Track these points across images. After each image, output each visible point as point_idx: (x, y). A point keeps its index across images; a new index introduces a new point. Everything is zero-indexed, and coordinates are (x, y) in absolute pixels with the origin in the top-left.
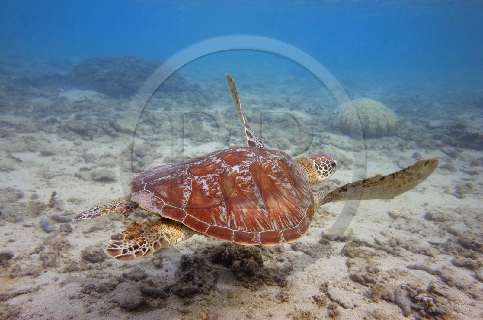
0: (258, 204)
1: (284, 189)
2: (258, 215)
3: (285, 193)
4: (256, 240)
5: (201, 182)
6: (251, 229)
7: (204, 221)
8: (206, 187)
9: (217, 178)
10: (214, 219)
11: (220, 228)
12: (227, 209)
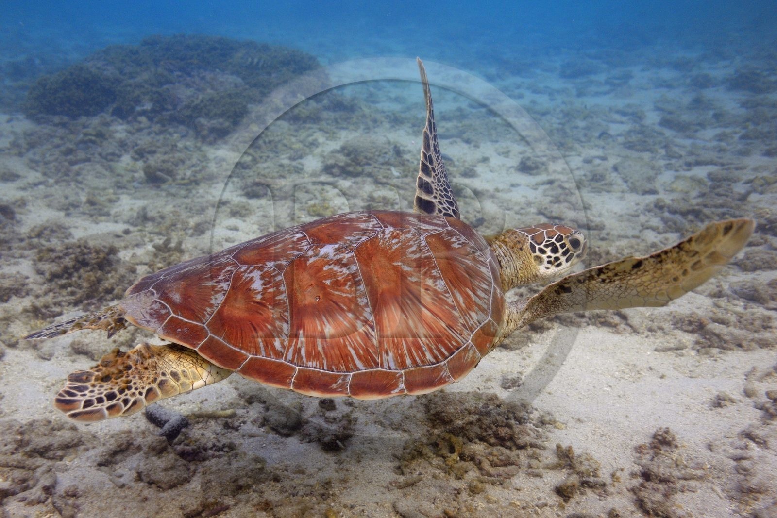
0: (362, 318)
1: (427, 290)
2: (356, 341)
3: (427, 298)
4: (340, 387)
5: (251, 275)
6: (336, 365)
7: (241, 349)
8: (257, 285)
9: (283, 269)
10: (261, 345)
11: (270, 362)
12: (292, 325)
